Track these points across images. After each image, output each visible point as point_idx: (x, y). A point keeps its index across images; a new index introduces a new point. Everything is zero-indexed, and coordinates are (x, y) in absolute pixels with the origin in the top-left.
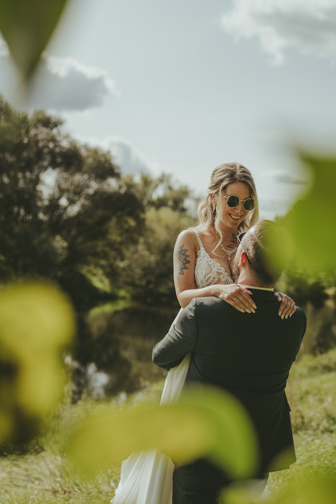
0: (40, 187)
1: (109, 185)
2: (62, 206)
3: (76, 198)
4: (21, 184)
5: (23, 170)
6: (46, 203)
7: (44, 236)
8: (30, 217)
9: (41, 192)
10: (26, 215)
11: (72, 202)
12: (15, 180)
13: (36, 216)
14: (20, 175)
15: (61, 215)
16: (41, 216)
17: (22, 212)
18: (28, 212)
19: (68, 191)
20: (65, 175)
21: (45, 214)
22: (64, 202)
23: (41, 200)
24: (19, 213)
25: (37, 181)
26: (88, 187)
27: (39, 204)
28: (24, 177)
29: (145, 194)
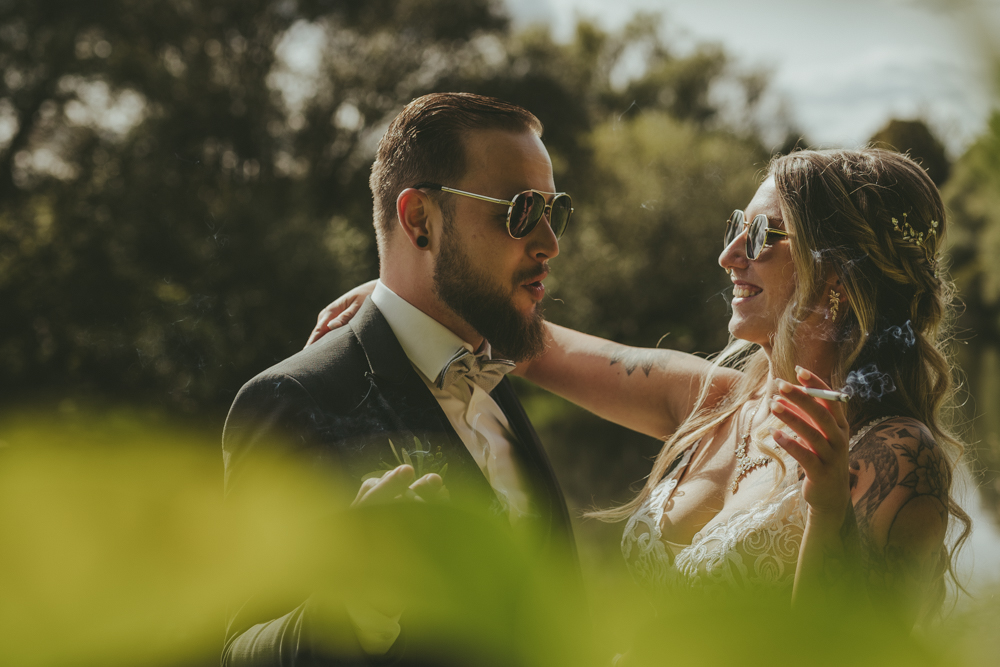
0: (277, 80)
1: (479, 57)
2: (343, 131)
3: (381, 102)
4: (223, 74)
5: (220, 33)
6: (296, 122)
7: (298, 222)
8: (250, 170)
9: (279, 94)
10: (240, 165)
11: (372, 117)
12: (200, 64)
13: (268, 166)
14: (215, 49)
15: (342, 159)
16: (286, 164)
17: (229, 159)
18: (246, 152)
19: (357, 82)
20: (347, 37)
21: (296, 156)
22: (348, 117)
23: (281, 116)
24: (218, 161)
25: (264, 62)
26: (414, 67)
27: (276, 130)
28: (227, 53)
29: (587, 76)
